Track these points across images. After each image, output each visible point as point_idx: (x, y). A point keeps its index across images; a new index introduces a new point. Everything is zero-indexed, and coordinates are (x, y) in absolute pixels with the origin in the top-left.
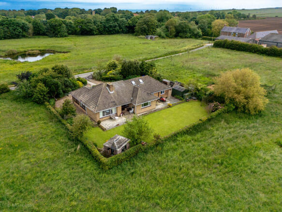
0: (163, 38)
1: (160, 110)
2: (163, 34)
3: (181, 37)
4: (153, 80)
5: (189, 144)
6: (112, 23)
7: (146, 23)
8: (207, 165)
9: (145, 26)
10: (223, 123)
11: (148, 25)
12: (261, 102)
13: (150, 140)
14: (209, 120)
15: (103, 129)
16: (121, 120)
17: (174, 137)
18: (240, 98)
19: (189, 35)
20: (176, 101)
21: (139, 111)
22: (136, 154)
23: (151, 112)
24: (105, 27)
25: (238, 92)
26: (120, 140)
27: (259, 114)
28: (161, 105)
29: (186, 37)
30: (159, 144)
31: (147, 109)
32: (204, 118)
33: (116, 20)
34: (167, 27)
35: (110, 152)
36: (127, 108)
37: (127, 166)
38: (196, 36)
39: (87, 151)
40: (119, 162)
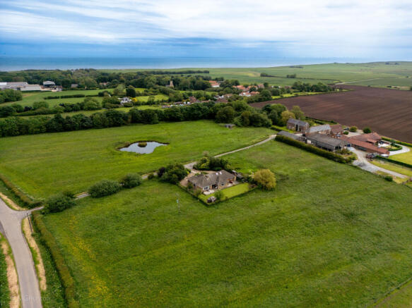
0: (239, 126)
1: (229, 187)
2: (239, 124)
3: (255, 126)
4: (227, 173)
5: (239, 200)
6: (196, 112)
7: (225, 113)
8: (243, 206)
9: (224, 116)
10: (254, 193)
11: (227, 115)
12: (272, 184)
13: (224, 199)
14: (249, 192)
15: (205, 195)
16: (212, 191)
17: (233, 198)
18: (263, 183)
19: (261, 124)
20: (237, 183)
21: (220, 188)
22: (219, 202)
23: (225, 188)
24: (190, 114)
25: (262, 180)
26: (213, 198)
27: (272, 189)
28: (230, 185)
29: (259, 127)
30: (227, 200)
31: (223, 186)
32: (247, 190)
33: (200, 109)
34: (243, 117)
35: (210, 201)
36: (214, 186)
37: (216, 206)
38: (267, 126)
39: (201, 201)
40: (213, 205)
